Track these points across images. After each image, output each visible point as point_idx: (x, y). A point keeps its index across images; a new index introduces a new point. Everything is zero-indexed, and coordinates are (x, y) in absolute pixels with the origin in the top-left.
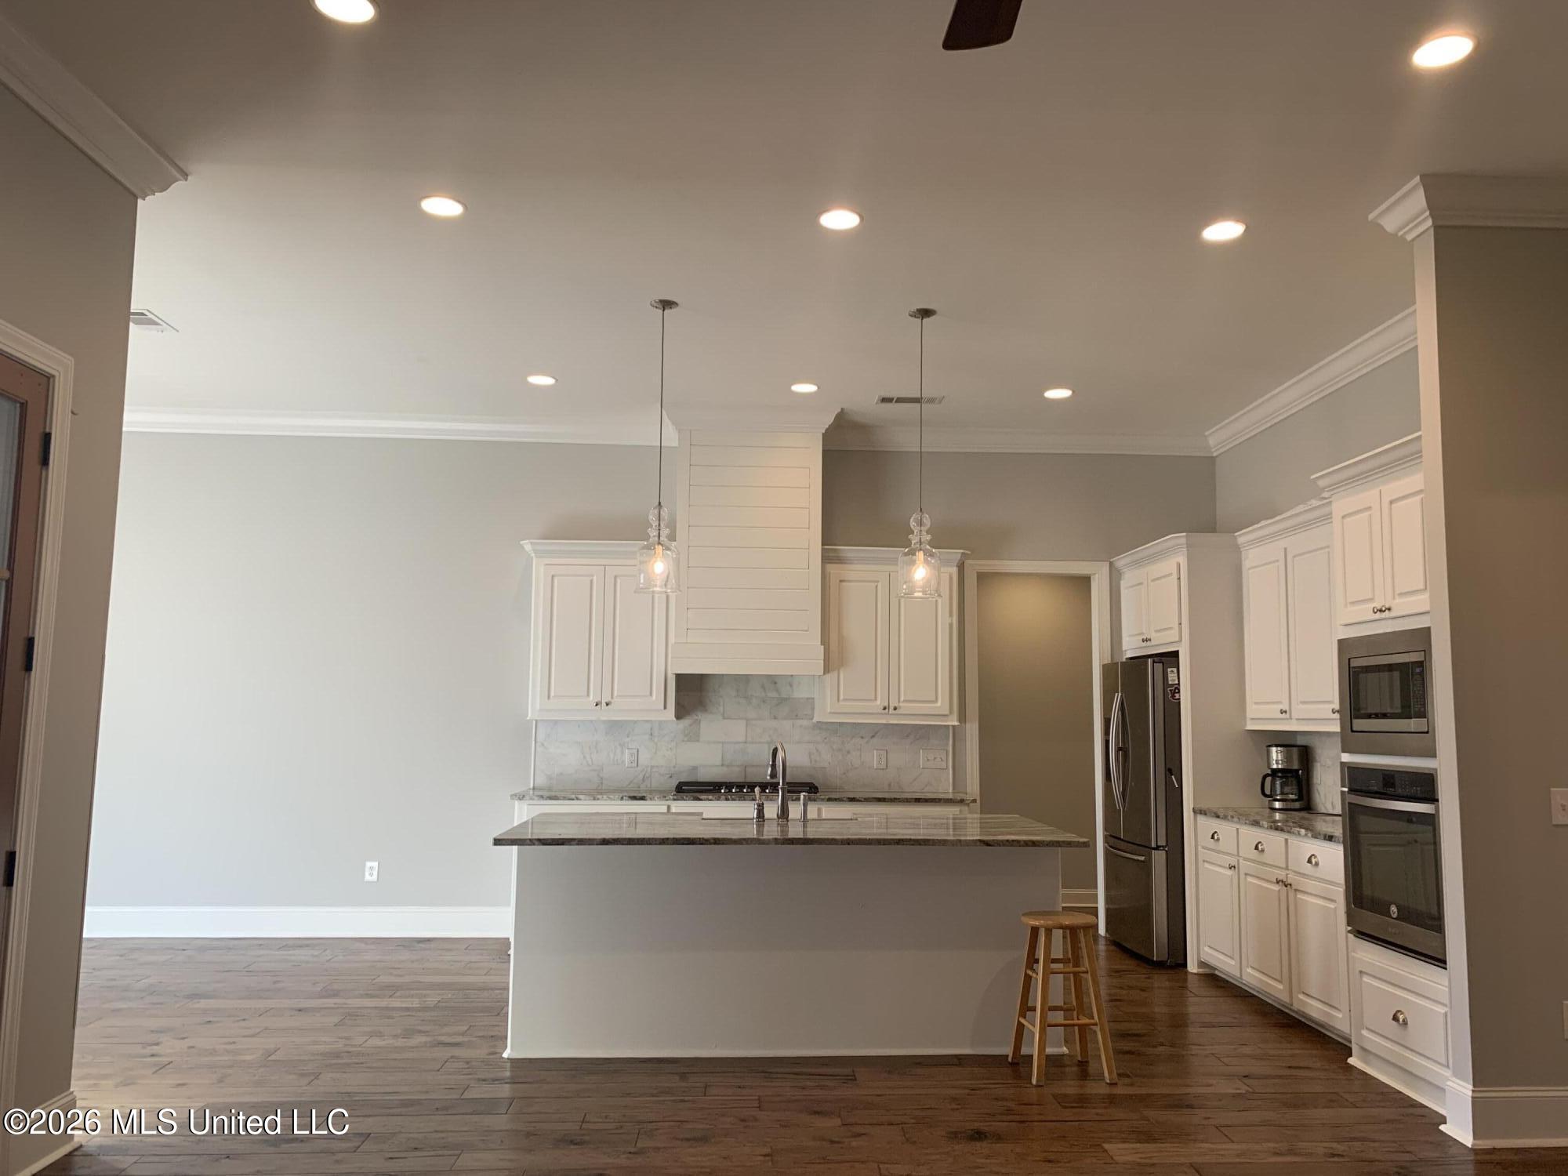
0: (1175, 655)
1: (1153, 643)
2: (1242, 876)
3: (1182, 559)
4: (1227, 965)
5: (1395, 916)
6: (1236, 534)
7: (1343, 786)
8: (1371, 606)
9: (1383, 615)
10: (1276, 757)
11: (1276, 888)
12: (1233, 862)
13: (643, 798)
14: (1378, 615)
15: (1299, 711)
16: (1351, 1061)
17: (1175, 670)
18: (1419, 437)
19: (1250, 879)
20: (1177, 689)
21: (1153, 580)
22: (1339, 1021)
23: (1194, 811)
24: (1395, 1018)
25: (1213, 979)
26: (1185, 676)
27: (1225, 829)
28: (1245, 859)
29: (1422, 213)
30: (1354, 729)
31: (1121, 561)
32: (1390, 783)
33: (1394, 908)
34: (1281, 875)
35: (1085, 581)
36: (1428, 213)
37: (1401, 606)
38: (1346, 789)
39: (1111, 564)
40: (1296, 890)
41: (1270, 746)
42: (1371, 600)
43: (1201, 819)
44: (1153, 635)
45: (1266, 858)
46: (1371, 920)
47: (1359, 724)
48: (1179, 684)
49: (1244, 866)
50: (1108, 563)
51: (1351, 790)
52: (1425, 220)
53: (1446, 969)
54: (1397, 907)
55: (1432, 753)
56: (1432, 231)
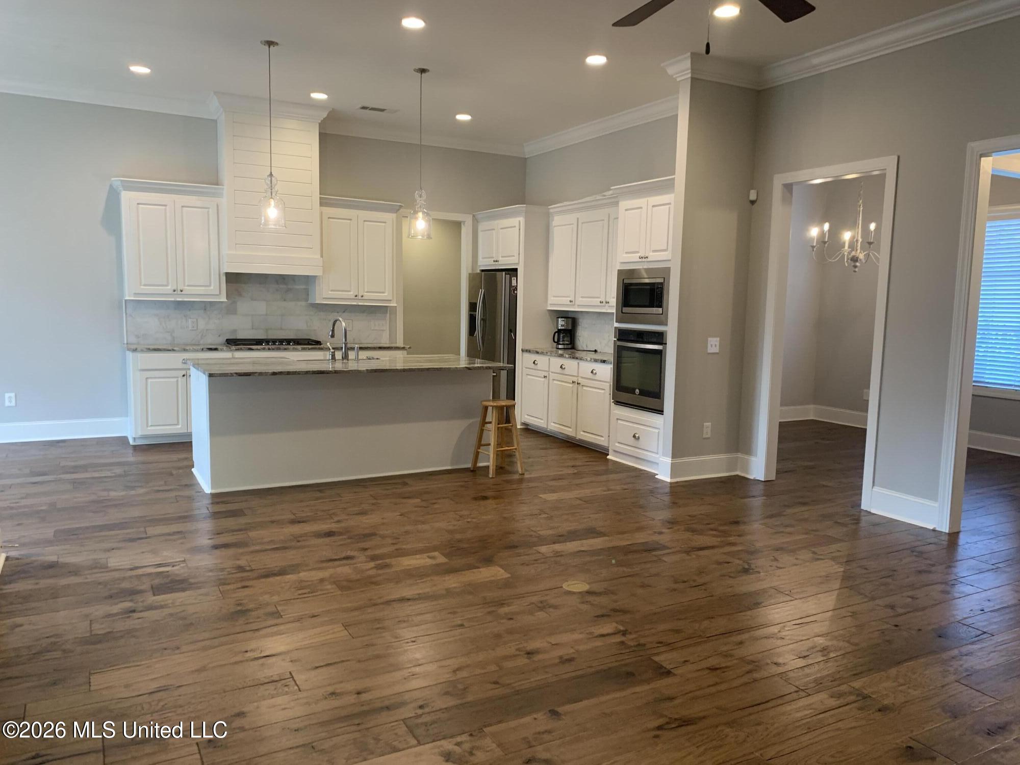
0: (516, 270)
1: (499, 263)
2: (551, 381)
3: (522, 219)
4: (538, 422)
5: (638, 393)
6: (549, 207)
7: (615, 338)
8: (639, 254)
9: (644, 260)
10: (561, 323)
11: (571, 385)
12: (546, 374)
13: (216, 349)
14: (640, 260)
15: (580, 301)
16: (608, 457)
17: (515, 278)
18: (674, 179)
19: (555, 382)
20: (516, 289)
21: (502, 229)
22: (601, 441)
23: (523, 351)
24: (634, 436)
25: (529, 430)
26: (521, 282)
27: (542, 360)
28: (552, 372)
29: (687, 70)
30: (623, 312)
31: (480, 215)
32: (641, 336)
33: (637, 391)
34: (575, 379)
35: (458, 225)
36: (690, 71)
37: (653, 256)
38: (616, 339)
39: (474, 216)
40: (582, 386)
41: (559, 318)
42: (638, 252)
43: (526, 355)
44: (500, 259)
45: (566, 372)
46: (625, 397)
47: (626, 310)
48: (517, 286)
49: (552, 376)
50: (472, 216)
51: (618, 340)
52: (688, 74)
53: (663, 414)
54: (639, 389)
55: (665, 323)
56: (689, 80)
